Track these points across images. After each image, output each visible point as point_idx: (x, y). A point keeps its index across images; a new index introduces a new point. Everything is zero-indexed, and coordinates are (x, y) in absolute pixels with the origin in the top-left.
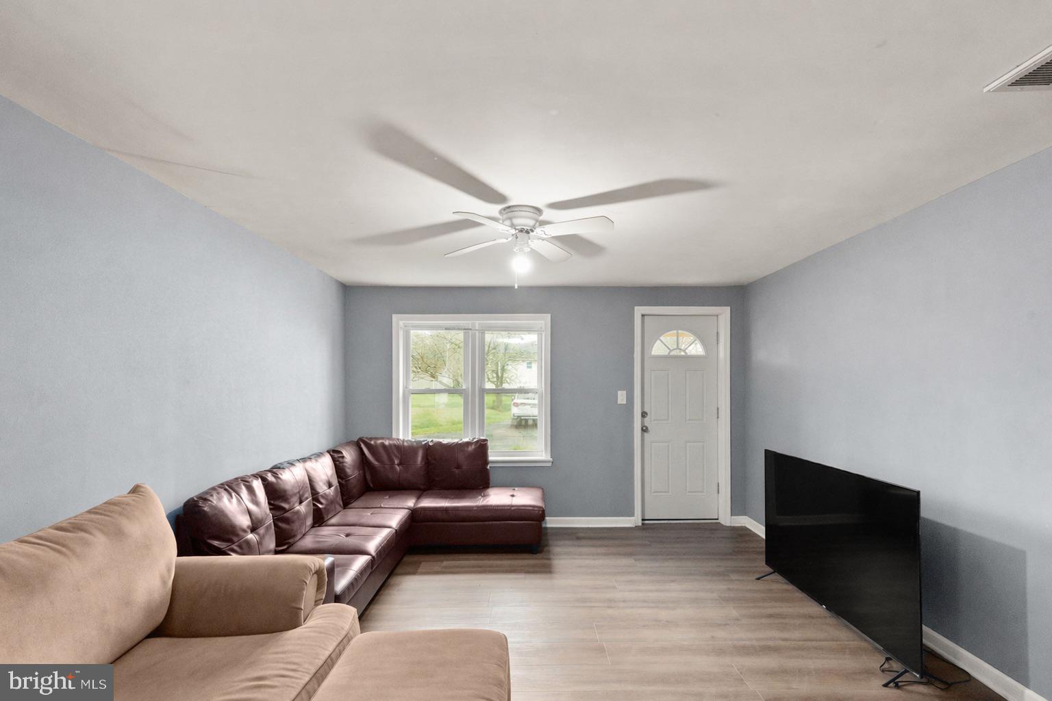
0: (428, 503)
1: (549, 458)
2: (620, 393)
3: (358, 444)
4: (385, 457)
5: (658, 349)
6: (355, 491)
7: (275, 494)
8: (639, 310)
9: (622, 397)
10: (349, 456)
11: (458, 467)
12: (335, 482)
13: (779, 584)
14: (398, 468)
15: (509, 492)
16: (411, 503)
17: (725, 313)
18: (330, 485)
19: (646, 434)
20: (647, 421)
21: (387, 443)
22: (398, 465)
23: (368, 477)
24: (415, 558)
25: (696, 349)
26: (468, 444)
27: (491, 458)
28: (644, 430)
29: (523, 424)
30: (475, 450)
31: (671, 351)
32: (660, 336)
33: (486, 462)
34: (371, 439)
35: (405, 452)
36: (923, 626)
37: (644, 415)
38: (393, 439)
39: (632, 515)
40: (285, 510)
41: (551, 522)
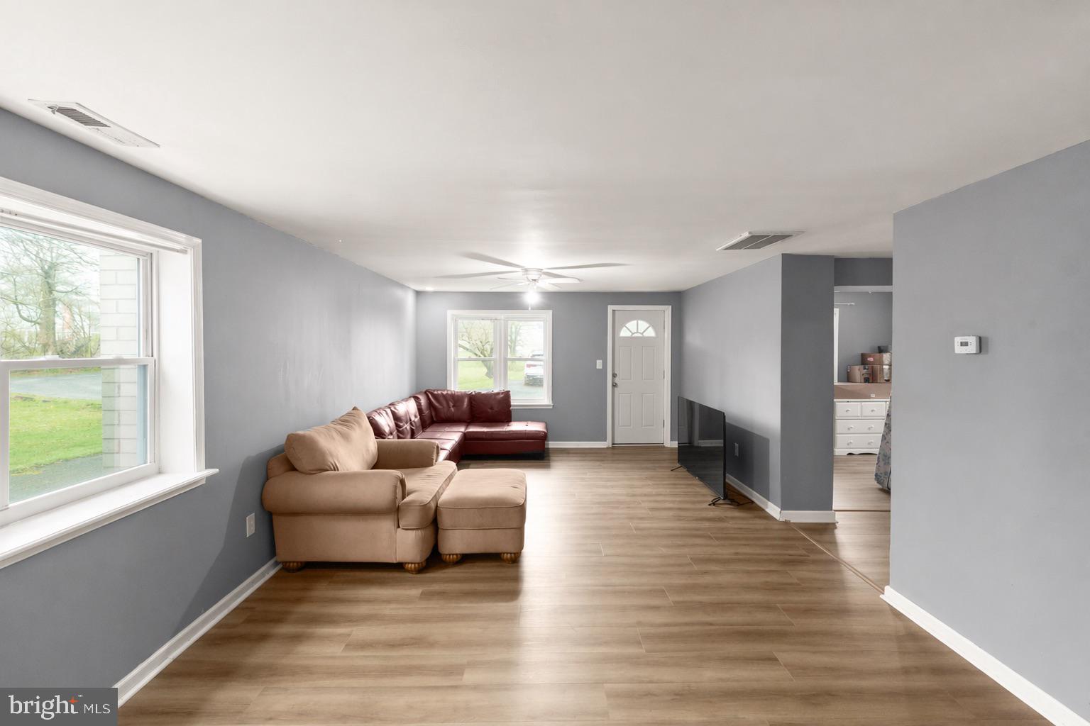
0: (472, 429)
1: (551, 403)
2: (598, 361)
3: (426, 393)
4: (444, 403)
5: (624, 333)
6: (428, 422)
7: (396, 418)
8: (610, 308)
9: (599, 364)
10: (423, 401)
11: (492, 408)
12: (418, 414)
13: (683, 472)
14: (452, 409)
15: (525, 423)
16: (462, 429)
17: (668, 310)
18: (416, 417)
19: (616, 389)
20: (617, 380)
21: (445, 393)
22: (453, 406)
23: (433, 414)
24: (466, 462)
25: (651, 333)
26: (498, 394)
27: (512, 404)
28: (614, 385)
29: (533, 382)
30: (502, 398)
31: (633, 334)
32: (626, 323)
33: (510, 406)
34: (434, 391)
35: (456, 399)
36: (727, 475)
37: (614, 375)
38: (448, 391)
39: (605, 440)
40: (401, 427)
41: (552, 444)
